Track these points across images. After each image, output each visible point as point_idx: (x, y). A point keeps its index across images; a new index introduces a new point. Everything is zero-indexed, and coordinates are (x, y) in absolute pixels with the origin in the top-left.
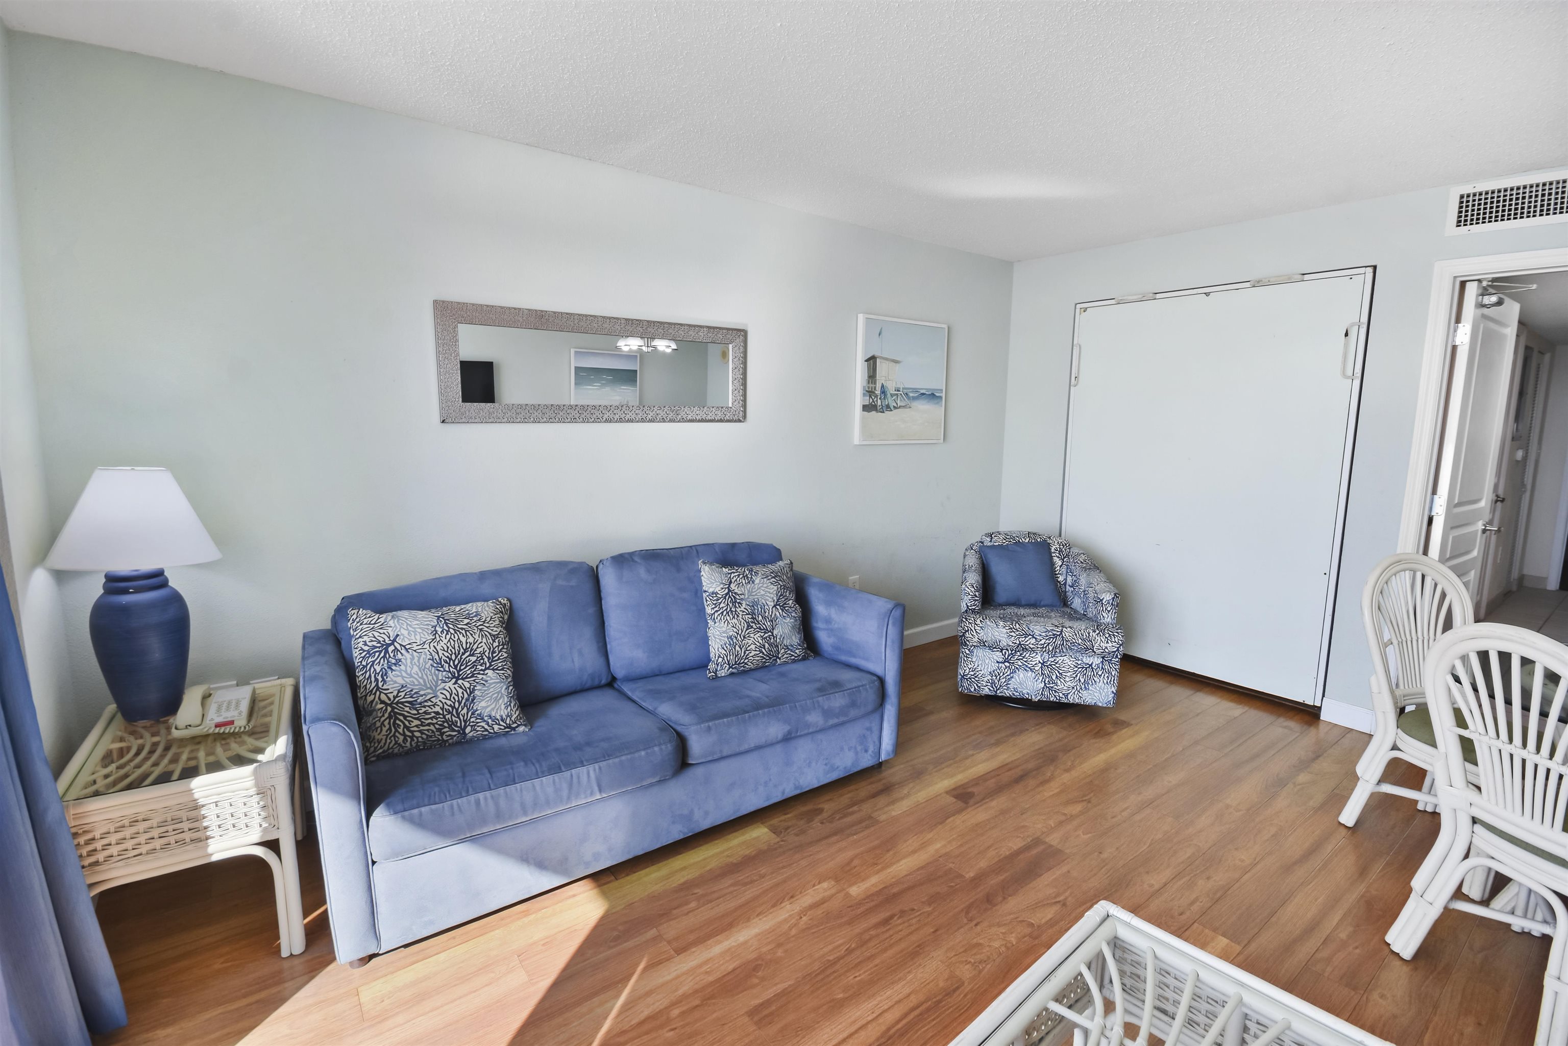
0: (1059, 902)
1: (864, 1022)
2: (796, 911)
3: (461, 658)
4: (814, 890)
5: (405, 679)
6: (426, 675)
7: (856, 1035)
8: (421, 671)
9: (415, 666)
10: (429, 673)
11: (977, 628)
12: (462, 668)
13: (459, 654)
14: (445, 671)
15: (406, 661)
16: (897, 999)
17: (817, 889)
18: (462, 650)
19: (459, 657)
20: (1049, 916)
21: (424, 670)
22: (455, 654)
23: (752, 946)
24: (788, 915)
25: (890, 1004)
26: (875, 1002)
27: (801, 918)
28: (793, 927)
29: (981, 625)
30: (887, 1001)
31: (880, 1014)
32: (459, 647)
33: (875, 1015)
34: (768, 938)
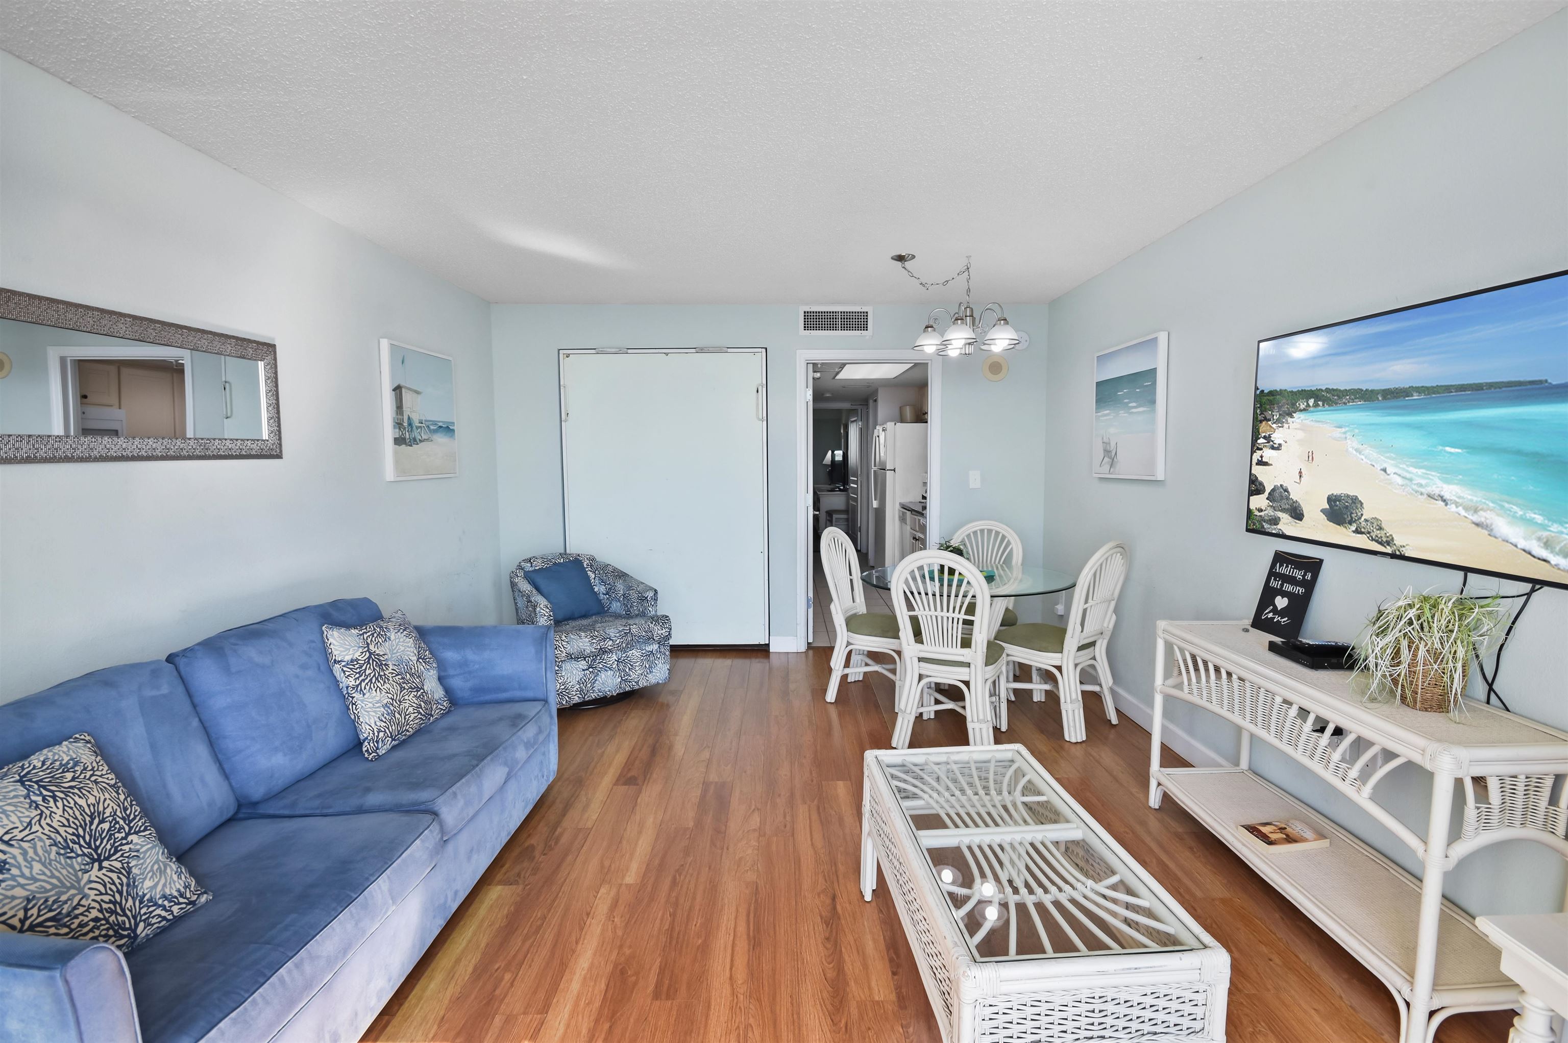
0: (754, 809)
1: (730, 943)
2: (603, 920)
3: (91, 830)
4: (599, 899)
5: (27, 887)
6: (56, 869)
7: (735, 953)
8: (46, 868)
9: (34, 863)
10: (59, 866)
11: (564, 643)
12: (98, 843)
13: (86, 824)
14: (78, 855)
15: (16, 861)
16: (733, 916)
17: (601, 897)
18: (88, 819)
19: (88, 829)
20: (758, 820)
21: (50, 864)
22: (81, 826)
23: (600, 963)
24: (600, 926)
25: (733, 923)
26: (724, 928)
27: (613, 921)
28: (615, 930)
29: (567, 640)
30: (730, 923)
31: (734, 931)
32: (81, 814)
33: (732, 934)
34: (605, 950)
